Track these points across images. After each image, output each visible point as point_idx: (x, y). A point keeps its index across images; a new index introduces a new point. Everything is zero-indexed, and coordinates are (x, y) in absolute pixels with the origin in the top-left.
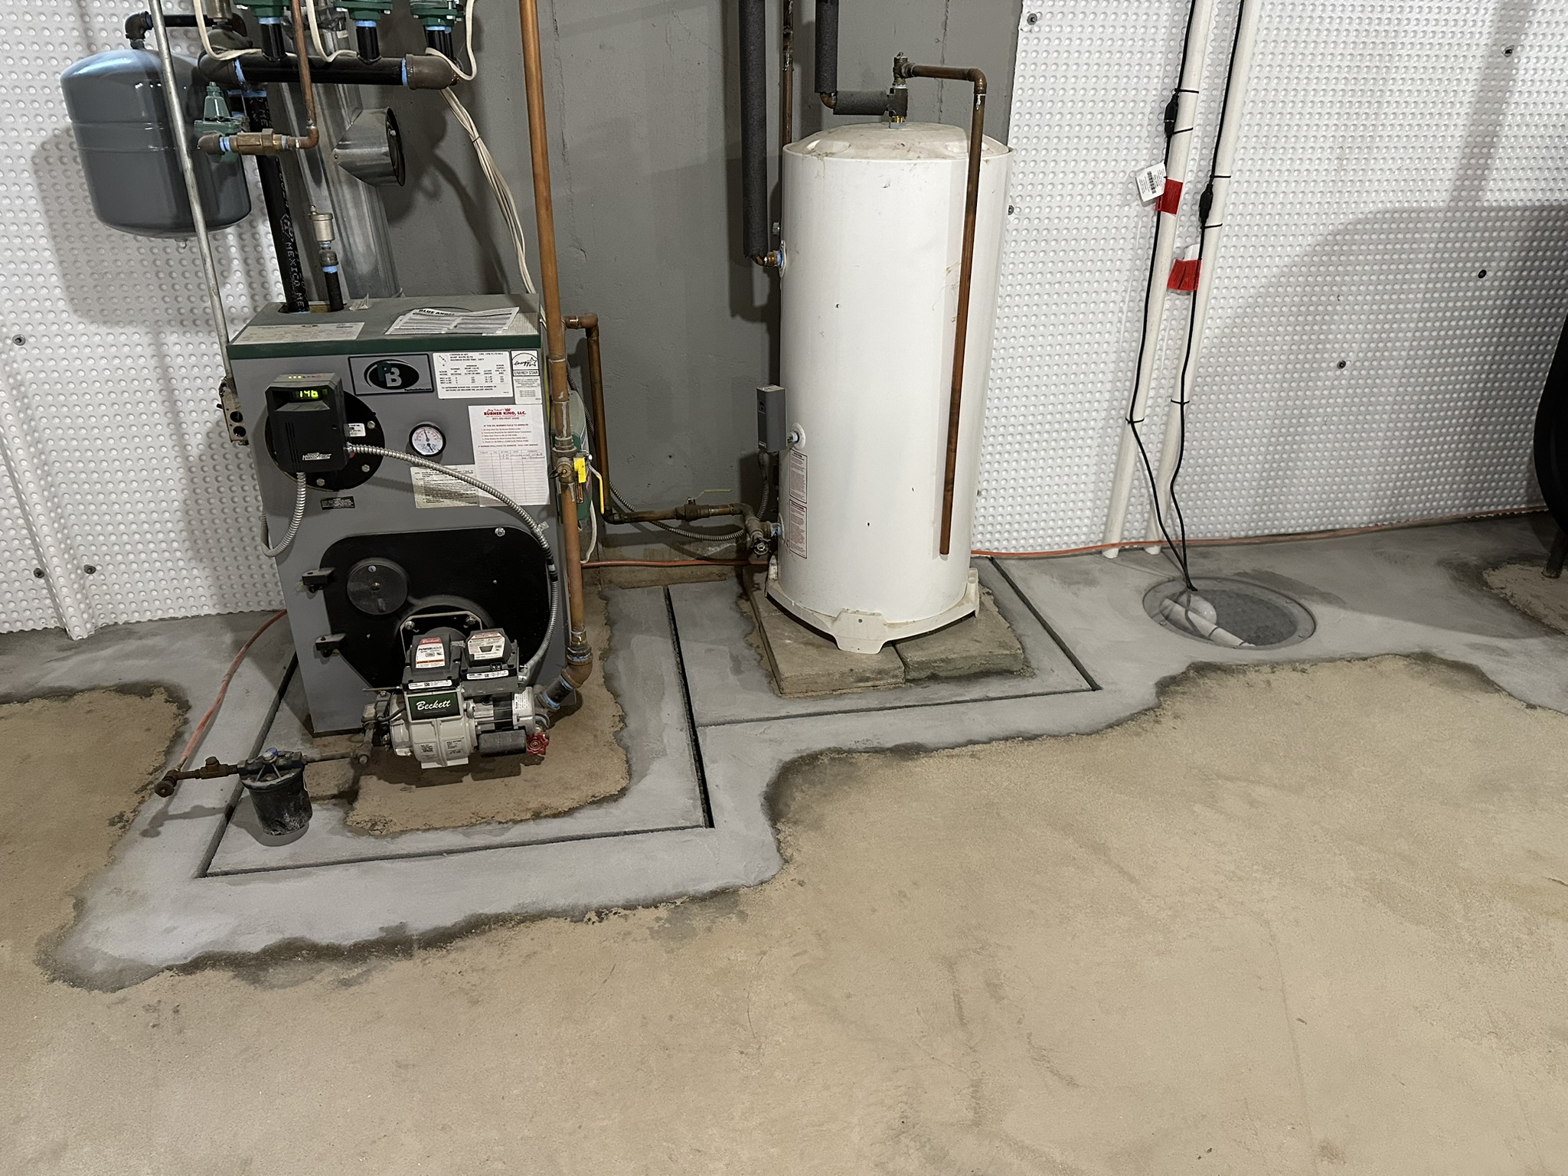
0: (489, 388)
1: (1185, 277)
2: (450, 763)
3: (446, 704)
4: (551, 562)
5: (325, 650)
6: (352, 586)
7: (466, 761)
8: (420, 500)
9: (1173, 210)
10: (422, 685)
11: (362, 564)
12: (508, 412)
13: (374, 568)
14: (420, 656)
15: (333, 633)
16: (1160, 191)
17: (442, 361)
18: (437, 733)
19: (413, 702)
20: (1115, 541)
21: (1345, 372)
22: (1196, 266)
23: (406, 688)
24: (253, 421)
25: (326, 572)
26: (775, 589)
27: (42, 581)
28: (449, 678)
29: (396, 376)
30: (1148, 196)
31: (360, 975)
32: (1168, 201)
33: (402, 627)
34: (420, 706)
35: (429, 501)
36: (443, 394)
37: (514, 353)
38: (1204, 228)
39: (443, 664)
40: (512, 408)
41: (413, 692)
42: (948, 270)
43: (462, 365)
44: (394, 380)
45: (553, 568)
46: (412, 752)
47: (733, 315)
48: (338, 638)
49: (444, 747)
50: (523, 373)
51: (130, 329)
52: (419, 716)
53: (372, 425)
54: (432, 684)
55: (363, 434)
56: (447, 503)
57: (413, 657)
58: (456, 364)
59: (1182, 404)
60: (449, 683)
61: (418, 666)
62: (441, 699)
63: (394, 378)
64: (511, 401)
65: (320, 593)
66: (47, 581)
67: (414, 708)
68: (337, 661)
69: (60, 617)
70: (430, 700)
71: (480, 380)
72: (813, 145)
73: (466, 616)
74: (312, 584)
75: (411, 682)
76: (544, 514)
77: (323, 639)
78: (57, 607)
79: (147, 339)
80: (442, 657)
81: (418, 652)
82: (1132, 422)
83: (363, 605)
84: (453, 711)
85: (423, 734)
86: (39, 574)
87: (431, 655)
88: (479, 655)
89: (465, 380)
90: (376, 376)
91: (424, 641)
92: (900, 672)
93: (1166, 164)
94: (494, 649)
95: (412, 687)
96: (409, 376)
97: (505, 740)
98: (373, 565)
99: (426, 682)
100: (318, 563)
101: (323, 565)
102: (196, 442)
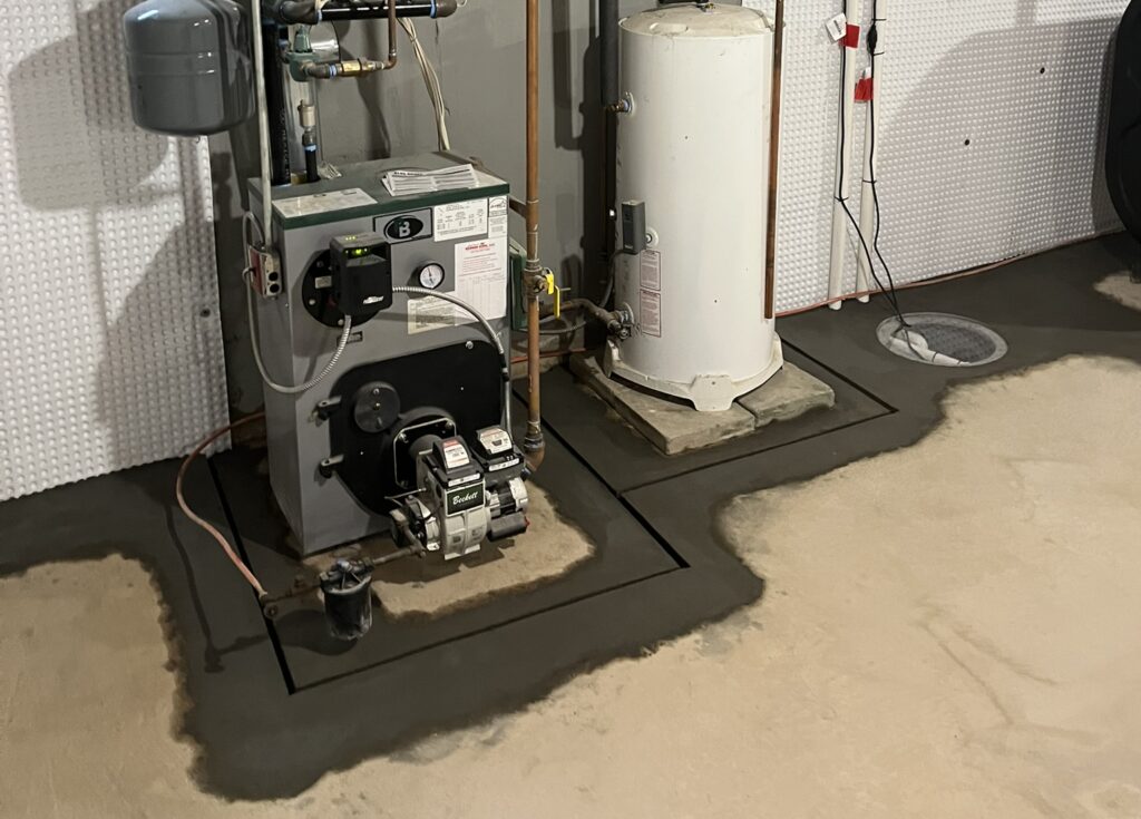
0: (471, 228)
1: (865, 90)
2: (467, 551)
3: (475, 495)
4: (504, 366)
5: (324, 472)
6: (358, 410)
7: (477, 548)
8: (412, 327)
9: (854, 45)
10: (458, 481)
11: (365, 389)
12: (483, 245)
13: (377, 390)
14: (448, 458)
15: (335, 455)
16: (844, 33)
17: (440, 211)
18: (465, 523)
19: (451, 497)
20: (838, 295)
22: (871, 80)
23: (446, 486)
25: (336, 400)
28: (477, 472)
29: (407, 228)
30: (837, 36)
32: (850, 38)
33: (395, 439)
34: (456, 500)
35: (418, 327)
36: (438, 237)
37: (491, 199)
38: (873, 55)
39: (467, 461)
40: (486, 242)
41: (452, 488)
43: (453, 213)
44: (405, 231)
45: (506, 370)
46: (441, 545)
48: (338, 459)
49: (469, 535)
50: (496, 213)
52: (454, 509)
54: (466, 479)
56: (432, 326)
57: (443, 458)
58: (450, 213)
59: (873, 182)
60: (478, 476)
61: (449, 466)
62: (470, 491)
63: (405, 230)
64: (485, 236)
65: (326, 424)
67: (450, 502)
68: (334, 482)
70: (462, 493)
71: (465, 223)
72: (654, 26)
73: (445, 422)
74: (323, 413)
75: (449, 480)
76: (500, 326)
77: (328, 462)
80: (466, 455)
81: (446, 454)
82: (841, 200)
83: (364, 425)
84: (478, 501)
85: (455, 525)
87: (457, 455)
88: (494, 450)
89: (454, 225)
90: (392, 230)
91: (446, 446)
92: (752, 424)
93: (845, 11)
94: (503, 442)
95: (448, 484)
96: (416, 226)
97: (510, 522)
98: (376, 387)
99: (461, 477)
100: (328, 393)
101: (332, 395)
102: (115, 307)
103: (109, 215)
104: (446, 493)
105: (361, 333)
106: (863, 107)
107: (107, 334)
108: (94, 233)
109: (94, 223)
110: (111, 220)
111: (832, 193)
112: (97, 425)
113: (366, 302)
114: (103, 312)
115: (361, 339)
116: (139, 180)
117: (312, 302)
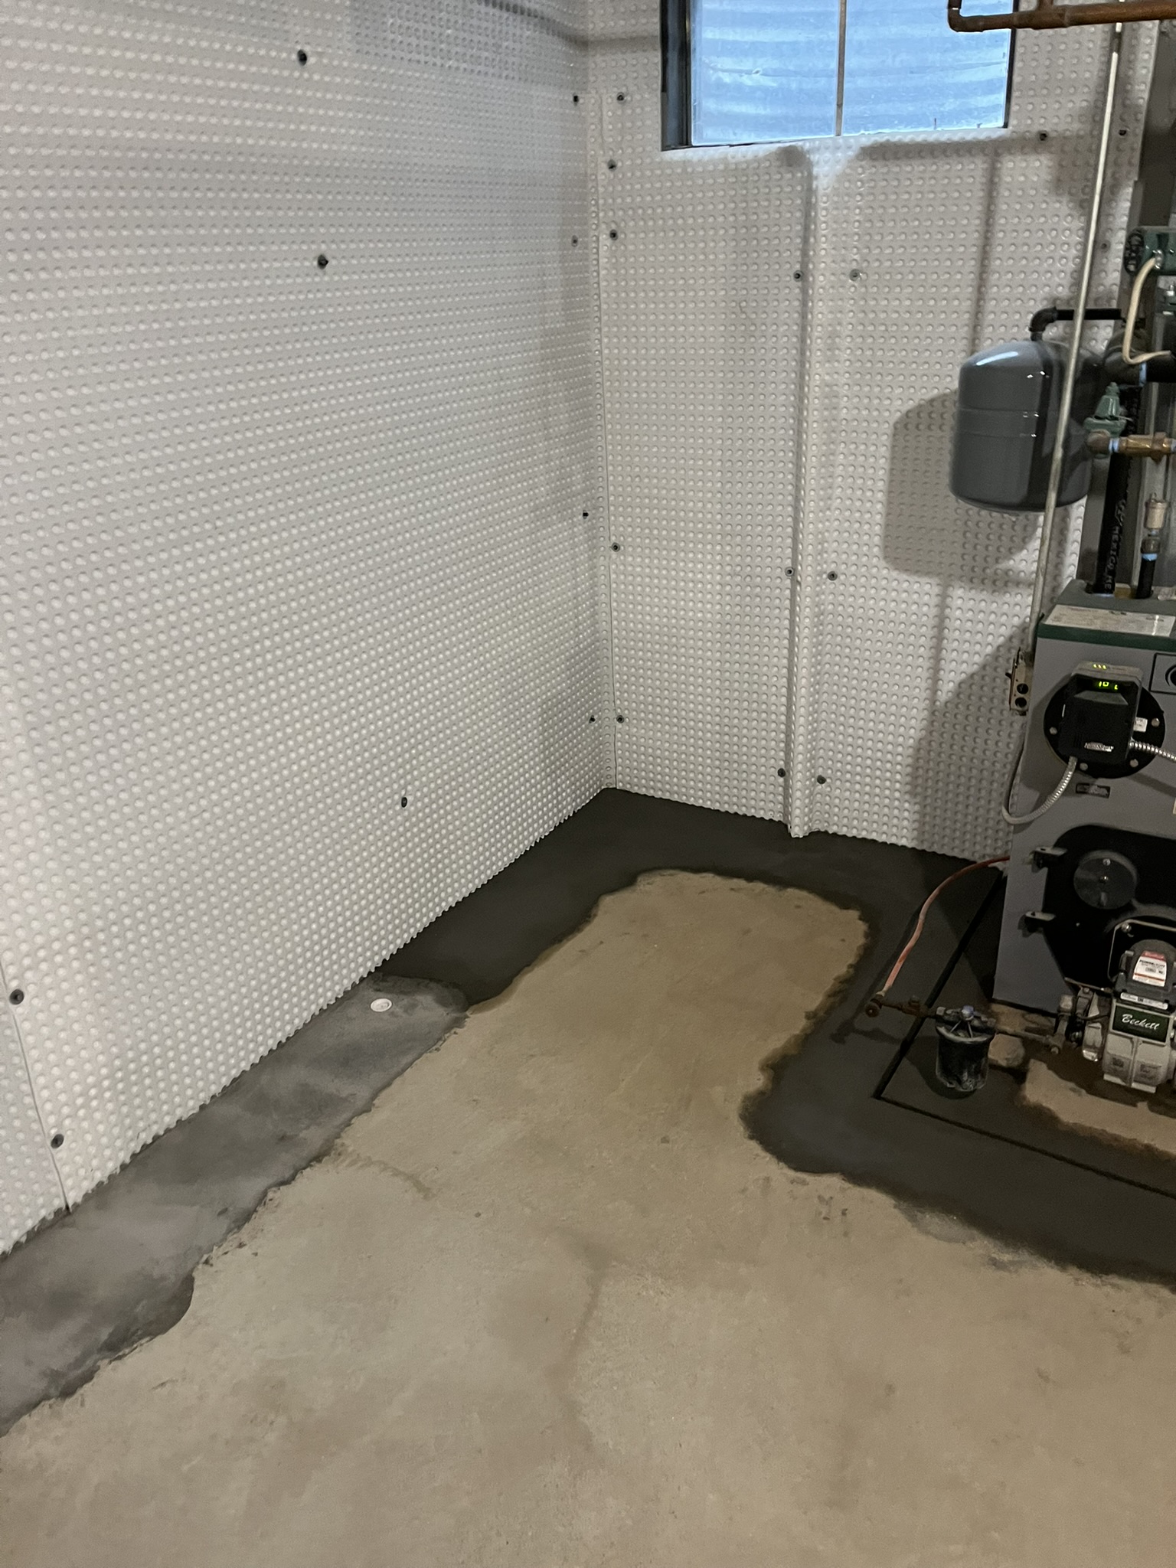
2: (1134, 1085)
3: (1155, 1026)
5: (1030, 925)
6: (1080, 874)
7: (1152, 1090)
10: (1135, 999)
11: (1096, 854)
13: (1109, 862)
14: (1140, 969)
15: (1044, 911)
18: (1134, 1052)
19: (1120, 1012)
23: (1117, 996)
24: (1037, 697)
25: (1059, 852)
27: (781, 780)
28: (1166, 1001)
31: (1012, 1263)
33: (1117, 928)
39: (1162, 984)
41: (1123, 1002)
46: (1101, 1059)
48: (1048, 917)
49: (1136, 1068)
51: (926, 579)
53: (1156, 722)
54: (1146, 1002)
55: (1143, 729)
57: (1131, 964)
60: (1165, 1007)
61: (1135, 977)
62: (1151, 1019)
65: (1045, 870)
66: (786, 781)
67: (1118, 1017)
68: (1038, 939)
69: (786, 814)
70: (1138, 1016)
74: (1040, 860)
75: (1124, 991)
77: (1033, 914)
78: (786, 805)
79: (936, 590)
80: (1164, 977)
81: (1139, 964)
83: (1084, 894)
84: (1159, 1036)
85: (1118, 1045)
86: (782, 773)
87: (1151, 970)
91: (1147, 953)
95: (1123, 996)
98: (1108, 858)
99: (1141, 996)
100: (1053, 842)
101: (1057, 845)
102: (947, 688)
103: (960, 592)
104: (1115, 1003)
105: (1108, 789)
107: (933, 713)
108: (942, 606)
109: (944, 596)
110: (960, 596)
112: (907, 797)
113: (1087, 746)
115: (1107, 796)
116: (997, 561)
117: (1053, 731)
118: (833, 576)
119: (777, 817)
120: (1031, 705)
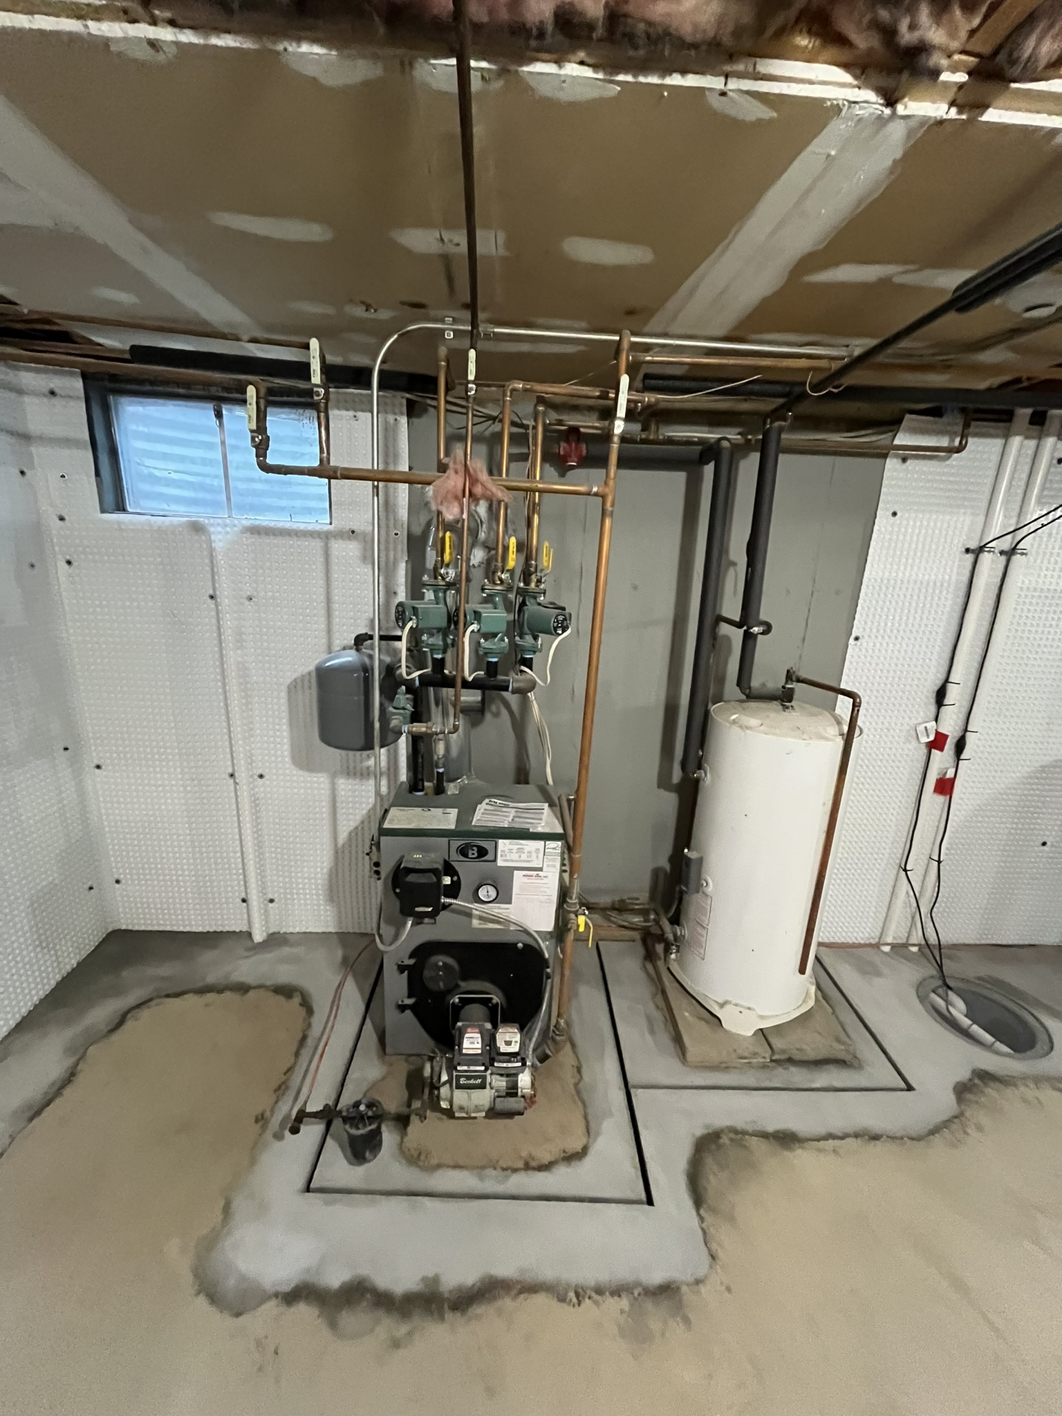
0: (529, 861)
1: (945, 787)
2: (473, 1114)
3: (479, 1081)
4: (548, 967)
5: (402, 1007)
6: (426, 972)
7: (482, 1114)
8: (476, 923)
9: (941, 749)
10: (465, 1068)
11: (434, 959)
12: (538, 875)
13: (441, 964)
14: (466, 1044)
15: (409, 997)
16: (932, 738)
17: (503, 844)
18: (469, 1097)
19: (458, 1077)
20: (889, 940)
21: (1045, 848)
22: (952, 781)
23: (456, 1069)
24: (386, 869)
25: (412, 962)
26: (675, 968)
27: (245, 904)
28: (483, 1065)
29: (475, 852)
30: (925, 740)
32: (938, 742)
33: (451, 1002)
34: (462, 1081)
35: (480, 924)
36: (500, 863)
37: (547, 843)
38: (959, 759)
39: (479, 1051)
40: (540, 873)
41: (459, 1071)
42: (824, 804)
43: (515, 847)
44: (473, 854)
45: (549, 970)
46: (451, 1106)
47: (659, 787)
48: (411, 1001)
49: (472, 1106)
50: (551, 854)
51: (320, 775)
52: (459, 1087)
53: (455, 878)
54: (472, 1068)
55: (449, 883)
56: (491, 926)
57: (460, 1044)
58: (511, 847)
59: (939, 862)
60: (483, 1068)
61: (464, 1051)
62: (476, 1078)
63: (473, 853)
64: (541, 869)
65: (406, 974)
66: (248, 905)
67: (458, 1080)
68: (408, 1014)
69: (250, 927)
70: (469, 1078)
71: (524, 857)
72: (734, 717)
73: (491, 999)
74: (402, 968)
75: (459, 1064)
76: (549, 936)
77: (403, 1001)
78: (249, 922)
79: (327, 781)
80: (479, 1046)
81: (465, 1040)
82: (905, 870)
83: (432, 986)
84: (482, 1086)
85: (460, 1097)
86: (244, 901)
87: (473, 1043)
88: (504, 1049)
89: (515, 856)
90: (463, 852)
91: (469, 1030)
92: (768, 1055)
93: (936, 720)
94: (513, 1043)
95: (459, 1068)
96: (482, 852)
97: (512, 1103)
98: (441, 960)
99: (468, 1065)
100: (408, 956)
101: (411, 957)
102: (343, 837)
103: (343, 781)
104: (455, 1074)
105: (435, 919)
106: (941, 799)
107: (337, 851)
108: (333, 790)
109: (333, 784)
110: (343, 784)
111: (898, 862)
112: (328, 903)
113: (417, 909)
114: (335, 839)
115: (435, 923)
116: (361, 762)
117: (398, 891)
118: (261, 776)
119: (245, 929)
120: (383, 875)
